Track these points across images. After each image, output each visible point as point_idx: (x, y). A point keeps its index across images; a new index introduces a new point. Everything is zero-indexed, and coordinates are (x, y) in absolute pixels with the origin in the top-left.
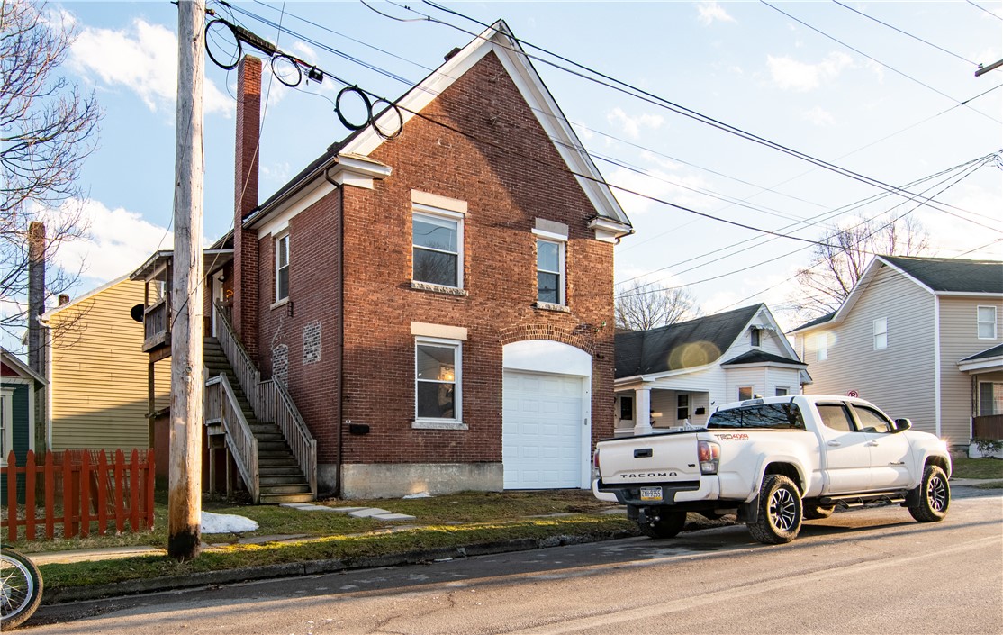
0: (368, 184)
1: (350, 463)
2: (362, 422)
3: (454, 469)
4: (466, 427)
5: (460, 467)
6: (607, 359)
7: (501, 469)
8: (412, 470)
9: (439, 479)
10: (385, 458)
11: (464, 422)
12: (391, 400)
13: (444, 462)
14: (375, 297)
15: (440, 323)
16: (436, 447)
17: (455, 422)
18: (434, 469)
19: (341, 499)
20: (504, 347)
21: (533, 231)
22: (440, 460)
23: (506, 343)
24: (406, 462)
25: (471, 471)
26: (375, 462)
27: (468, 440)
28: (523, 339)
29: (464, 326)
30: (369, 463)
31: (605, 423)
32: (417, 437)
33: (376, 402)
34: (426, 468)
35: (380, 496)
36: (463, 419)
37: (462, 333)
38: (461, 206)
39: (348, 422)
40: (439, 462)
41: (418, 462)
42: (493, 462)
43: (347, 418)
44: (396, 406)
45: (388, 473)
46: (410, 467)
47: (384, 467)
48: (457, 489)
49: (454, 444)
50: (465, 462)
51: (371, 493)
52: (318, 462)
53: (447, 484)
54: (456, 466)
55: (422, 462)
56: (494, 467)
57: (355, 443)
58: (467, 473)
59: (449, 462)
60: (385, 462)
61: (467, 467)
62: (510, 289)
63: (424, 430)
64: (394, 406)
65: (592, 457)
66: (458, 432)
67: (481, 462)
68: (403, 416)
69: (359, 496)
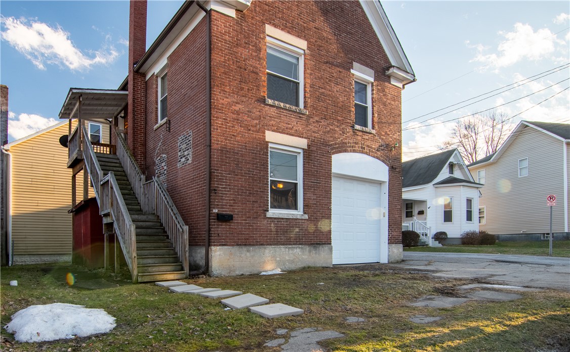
0: (232, 13)
1: (217, 246)
2: (226, 211)
3: (298, 250)
4: (306, 217)
5: (302, 248)
6: (397, 170)
7: (331, 249)
8: (267, 251)
9: (287, 258)
10: (246, 241)
11: (305, 213)
12: (250, 193)
13: (290, 245)
14: (237, 107)
15: (287, 134)
16: (285, 232)
17: (298, 213)
18: (283, 250)
19: (209, 276)
20: (332, 156)
21: (352, 71)
22: (288, 242)
23: (334, 153)
24: (262, 245)
25: (310, 252)
26: (238, 245)
27: (308, 227)
28: (345, 151)
29: (305, 138)
30: (233, 245)
31: (397, 216)
32: (271, 224)
33: (238, 195)
34: (278, 250)
35: (242, 273)
36: (304, 211)
37: (303, 143)
38: (303, 44)
39: (215, 211)
40: (286, 244)
41: (271, 245)
42: (325, 244)
43: (214, 208)
44: (254, 199)
45: (248, 254)
46: (265, 248)
47: (244, 249)
48: (300, 265)
49: (297, 230)
50: (305, 244)
51: (234, 271)
52: (189, 245)
53: (292, 262)
54: (299, 248)
55: (274, 245)
56: (326, 248)
57: (221, 229)
58: (307, 253)
59: (294, 244)
60: (245, 245)
61: (307, 248)
62: (336, 112)
63: (275, 218)
64: (252, 199)
65: (389, 240)
66: (300, 221)
67: (317, 244)
68: (260, 207)
69: (225, 273)
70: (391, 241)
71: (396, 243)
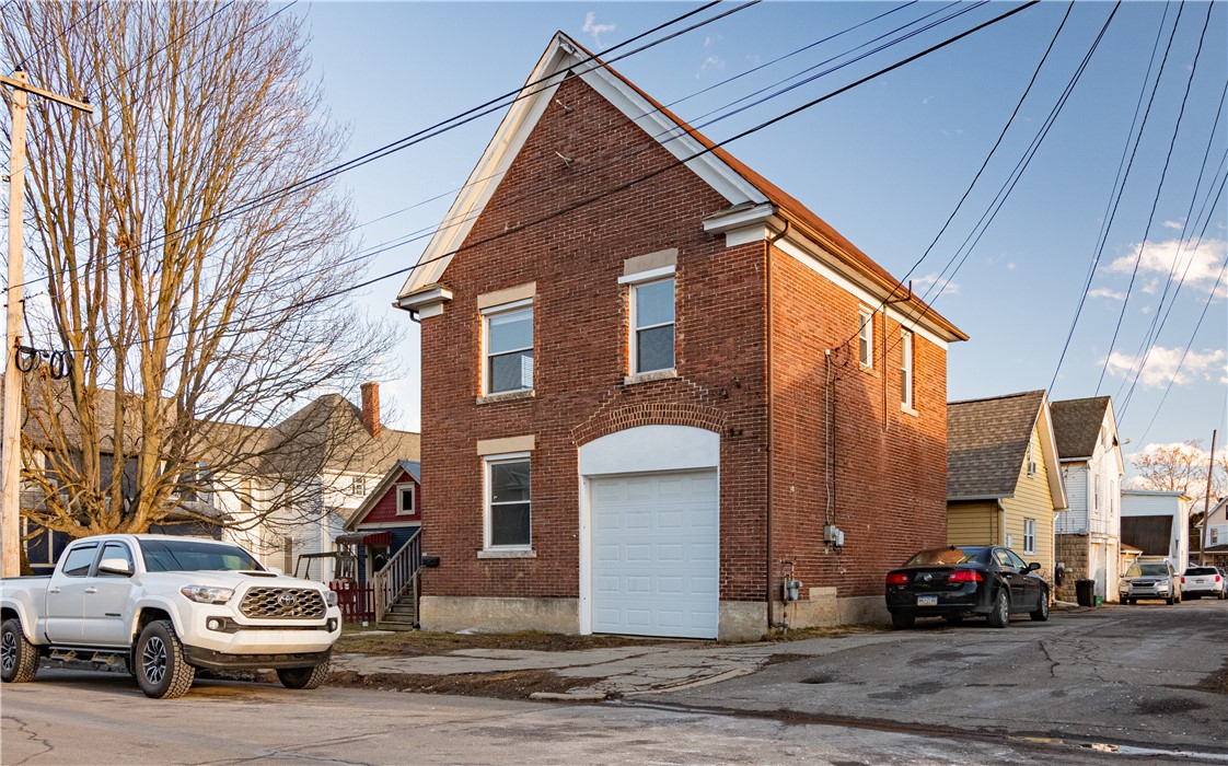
0: (439, 311)
1: (426, 595)
2: (435, 554)
3: (519, 605)
4: (534, 554)
5: (524, 602)
6: (749, 433)
7: (575, 607)
8: (477, 604)
9: (503, 615)
10: (456, 591)
11: (533, 549)
12: (460, 529)
13: (510, 596)
15: (505, 436)
16: (503, 578)
18: (497, 603)
19: (419, 630)
20: (579, 449)
21: (621, 280)
22: (505, 593)
23: (581, 444)
24: (473, 595)
25: (537, 607)
26: (447, 595)
27: (537, 570)
28: (608, 432)
29: (532, 433)
30: (441, 595)
31: (746, 539)
32: (484, 567)
33: (448, 533)
34: (490, 603)
35: (447, 629)
36: (533, 545)
37: (529, 442)
38: (529, 290)
39: (424, 554)
40: (506, 596)
41: (484, 596)
42: (566, 596)
43: (424, 552)
45: (454, 607)
46: (474, 600)
47: (451, 599)
48: (520, 627)
49: (521, 574)
50: (533, 596)
51: (440, 626)
53: (509, 621)
54: (521, 601)
55: (488, 596)
56: (565, 603)
57: (430, 575)
58: (532, 609)
59: (515, 596)
60: (454, 595)
61: (533, 602)
62: (588, 371)
63: (490, 559)
64: (462, 535)
65: (721, 591)
66: (525, 561)
67: (552, 596)
68: (471, 545)
69: (431, 629)
70: (728, 593)
71: (741, 600)
